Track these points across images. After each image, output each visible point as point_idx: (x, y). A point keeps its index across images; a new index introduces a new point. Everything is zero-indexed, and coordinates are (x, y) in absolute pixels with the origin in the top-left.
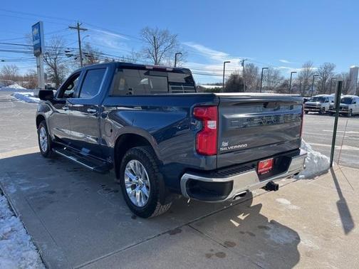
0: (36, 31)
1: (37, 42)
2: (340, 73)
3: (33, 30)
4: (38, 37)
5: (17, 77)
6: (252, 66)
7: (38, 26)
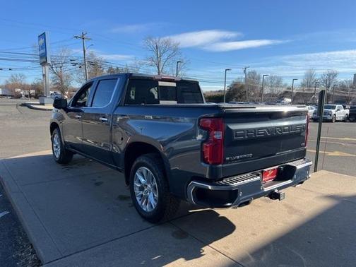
0: (42, 41)
1: (43, 51)
2: (343, 80)
3: (39, 40)
4: (44, 46)
5: (25, 85)
6: (254, 73)
7: (43, 36)
